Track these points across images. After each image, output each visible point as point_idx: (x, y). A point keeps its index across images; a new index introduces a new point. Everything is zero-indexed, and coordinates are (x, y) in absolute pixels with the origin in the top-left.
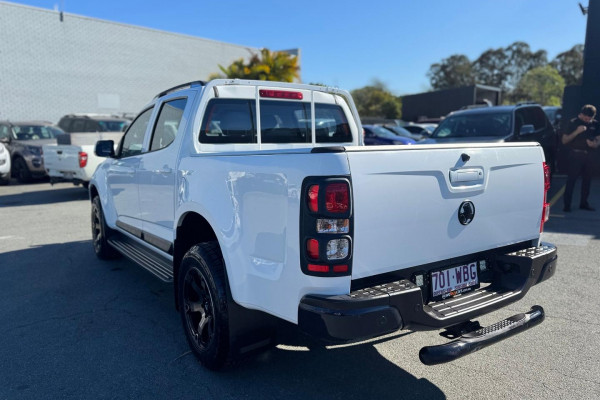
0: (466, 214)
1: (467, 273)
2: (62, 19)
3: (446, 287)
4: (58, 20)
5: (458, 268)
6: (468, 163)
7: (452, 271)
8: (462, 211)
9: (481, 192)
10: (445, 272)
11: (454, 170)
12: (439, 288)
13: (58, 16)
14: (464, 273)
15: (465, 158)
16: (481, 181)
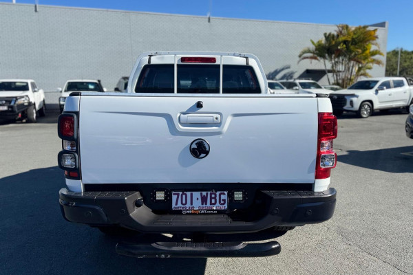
0: (199, 150)
1: (215, 198)
2: (209, 21)
3: (188, 205)
4: (207, 22)
5: (204, 193)
6: (201, 110)
7: (197, 195)
8: (194, 146)
9: (219, 133)
10: (188, 194)
11: (184, 114)
12: (179, 204)
13: (207, 20)
14: (211, 198)
15: (199, 105)
16: (218, 125)
